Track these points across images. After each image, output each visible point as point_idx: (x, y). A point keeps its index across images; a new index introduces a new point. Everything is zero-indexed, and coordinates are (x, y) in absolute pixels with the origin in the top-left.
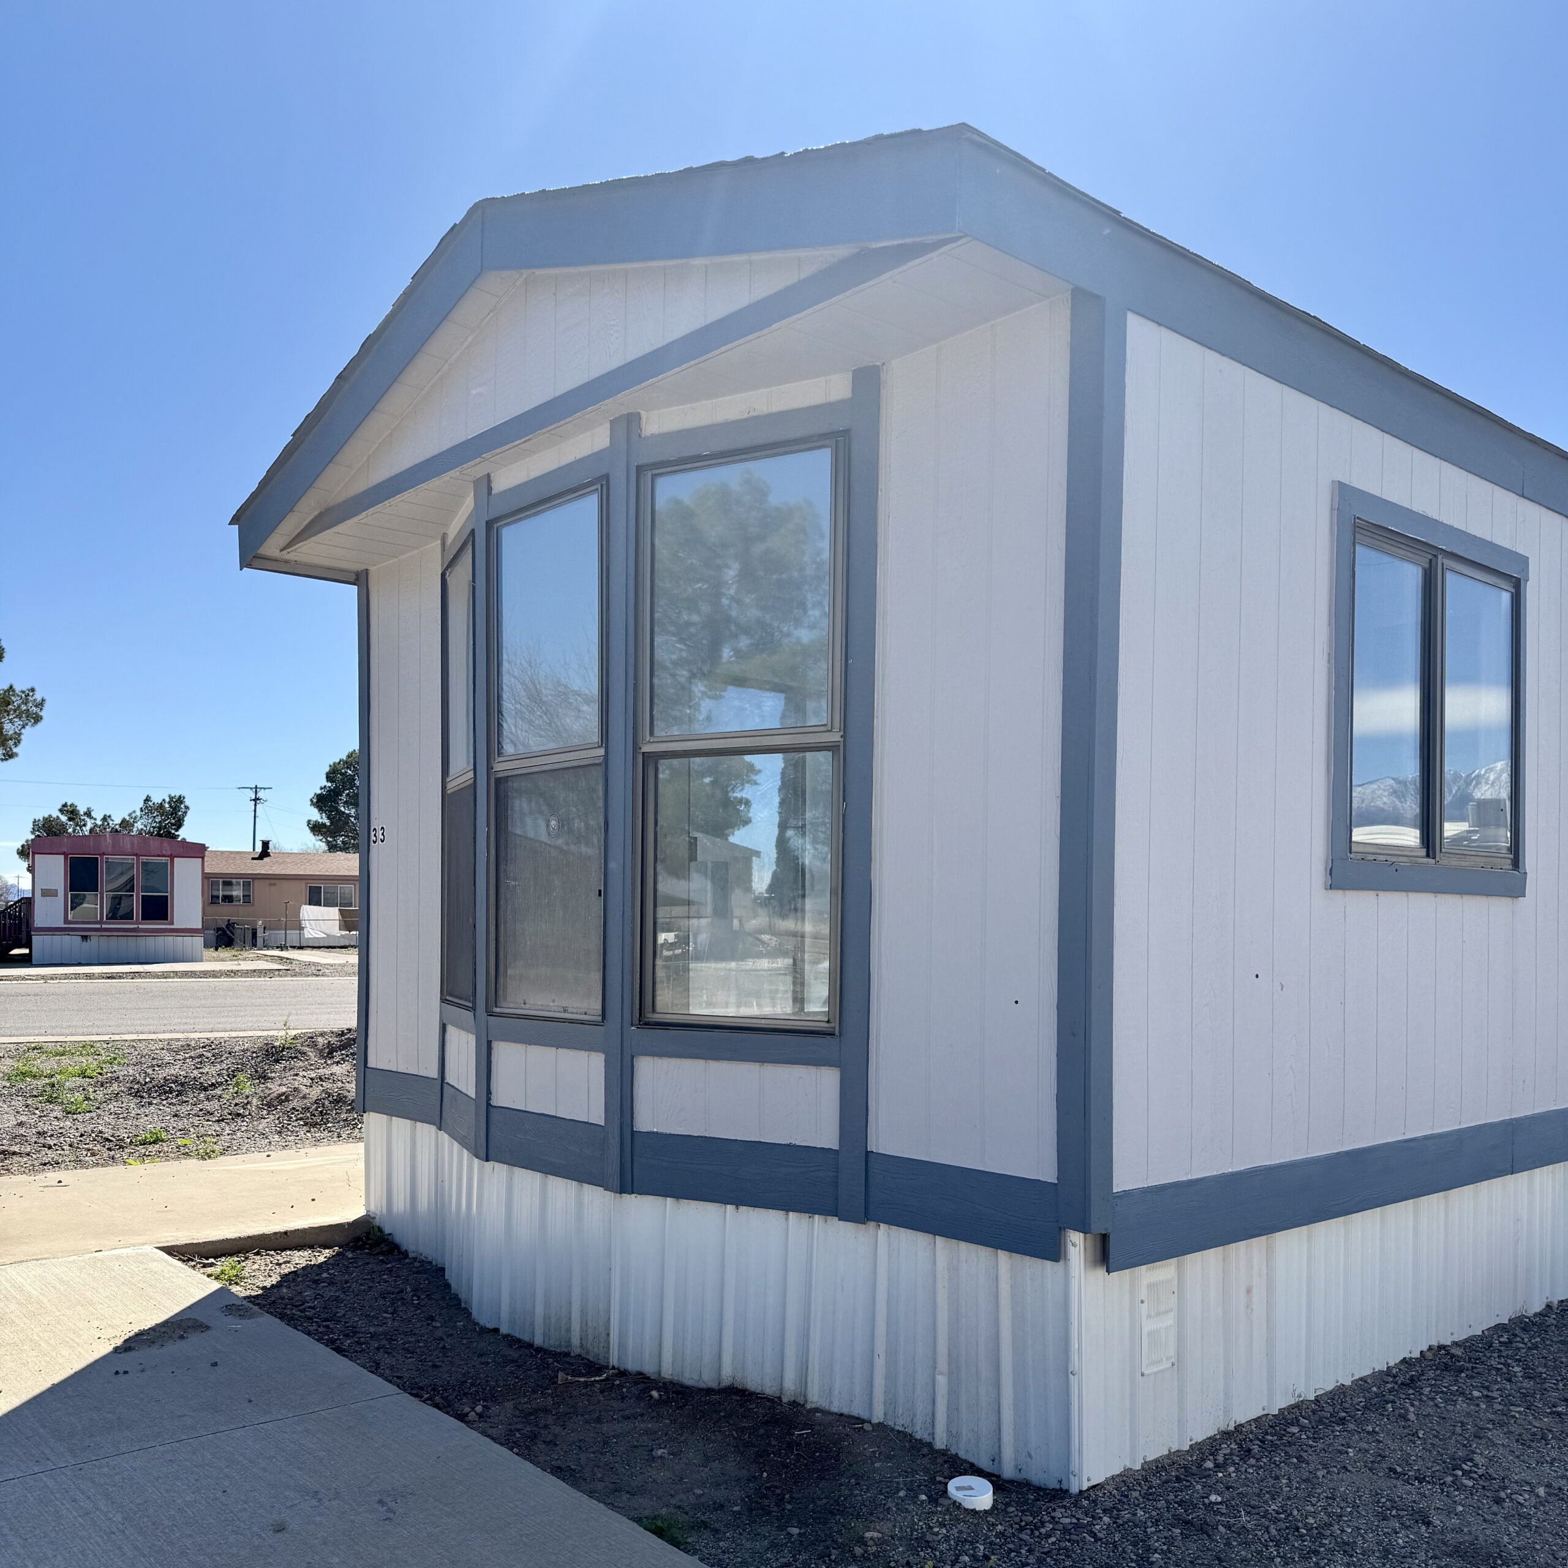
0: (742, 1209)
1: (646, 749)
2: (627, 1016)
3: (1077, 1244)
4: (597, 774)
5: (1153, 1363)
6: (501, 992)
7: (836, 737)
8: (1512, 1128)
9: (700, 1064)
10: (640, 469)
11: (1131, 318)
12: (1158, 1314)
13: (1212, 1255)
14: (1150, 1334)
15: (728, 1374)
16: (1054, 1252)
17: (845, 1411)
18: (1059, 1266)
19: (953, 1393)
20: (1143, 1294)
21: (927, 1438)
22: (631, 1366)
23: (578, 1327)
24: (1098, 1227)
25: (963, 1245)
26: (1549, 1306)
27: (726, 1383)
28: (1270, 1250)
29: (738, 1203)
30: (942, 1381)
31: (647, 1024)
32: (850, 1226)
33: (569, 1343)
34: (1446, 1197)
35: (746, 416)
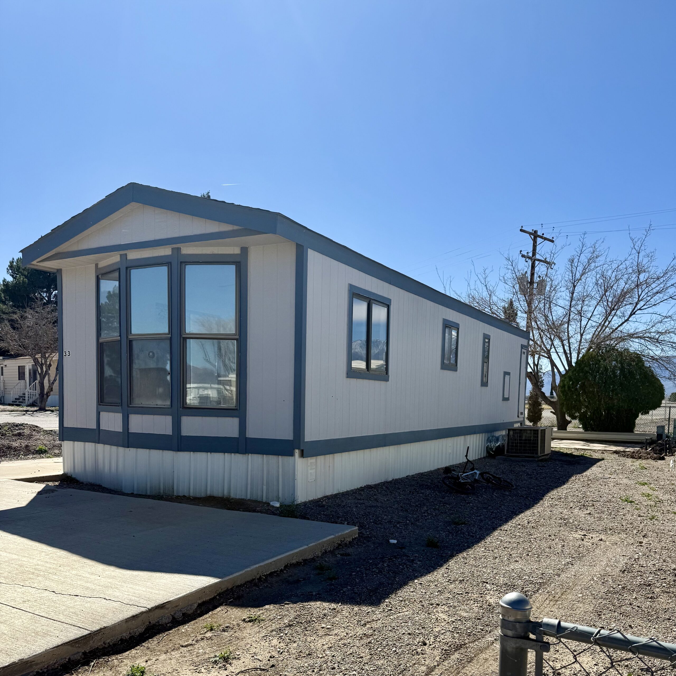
0: (212, 453)
1: (184, 336)
2: (179, 406)
3: (297, 452)
4: (168, 342)
5: (310, 479)
6: (132, 401)
7: (237, 337)
8: (385, 436)
9: (200, 418)
10: (181, 262)
11: (309, 250)
12: (312, 469)
13: (322, 457)
14: (310, 473)
15: (209, 493)
16: (292, 455)
17: (240, 498)
18: (293, 458)
19: (267, 489)
20: (309, 464)
21: (261, 500)
22: (181, 494)
23: (162, 488)
24: (302, 448)
25: (270, 456)
26: (393, 480)
27: (208, 495)
28: (334, 458)
29: (211, 452)
30: (265, 487)
31: (185, 408)
32: (241, 455)
33: (160, 492)
34: (370, 451)
35: (211, 253)
